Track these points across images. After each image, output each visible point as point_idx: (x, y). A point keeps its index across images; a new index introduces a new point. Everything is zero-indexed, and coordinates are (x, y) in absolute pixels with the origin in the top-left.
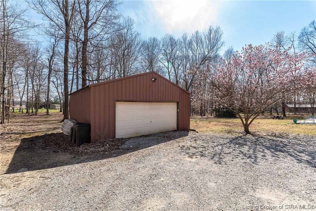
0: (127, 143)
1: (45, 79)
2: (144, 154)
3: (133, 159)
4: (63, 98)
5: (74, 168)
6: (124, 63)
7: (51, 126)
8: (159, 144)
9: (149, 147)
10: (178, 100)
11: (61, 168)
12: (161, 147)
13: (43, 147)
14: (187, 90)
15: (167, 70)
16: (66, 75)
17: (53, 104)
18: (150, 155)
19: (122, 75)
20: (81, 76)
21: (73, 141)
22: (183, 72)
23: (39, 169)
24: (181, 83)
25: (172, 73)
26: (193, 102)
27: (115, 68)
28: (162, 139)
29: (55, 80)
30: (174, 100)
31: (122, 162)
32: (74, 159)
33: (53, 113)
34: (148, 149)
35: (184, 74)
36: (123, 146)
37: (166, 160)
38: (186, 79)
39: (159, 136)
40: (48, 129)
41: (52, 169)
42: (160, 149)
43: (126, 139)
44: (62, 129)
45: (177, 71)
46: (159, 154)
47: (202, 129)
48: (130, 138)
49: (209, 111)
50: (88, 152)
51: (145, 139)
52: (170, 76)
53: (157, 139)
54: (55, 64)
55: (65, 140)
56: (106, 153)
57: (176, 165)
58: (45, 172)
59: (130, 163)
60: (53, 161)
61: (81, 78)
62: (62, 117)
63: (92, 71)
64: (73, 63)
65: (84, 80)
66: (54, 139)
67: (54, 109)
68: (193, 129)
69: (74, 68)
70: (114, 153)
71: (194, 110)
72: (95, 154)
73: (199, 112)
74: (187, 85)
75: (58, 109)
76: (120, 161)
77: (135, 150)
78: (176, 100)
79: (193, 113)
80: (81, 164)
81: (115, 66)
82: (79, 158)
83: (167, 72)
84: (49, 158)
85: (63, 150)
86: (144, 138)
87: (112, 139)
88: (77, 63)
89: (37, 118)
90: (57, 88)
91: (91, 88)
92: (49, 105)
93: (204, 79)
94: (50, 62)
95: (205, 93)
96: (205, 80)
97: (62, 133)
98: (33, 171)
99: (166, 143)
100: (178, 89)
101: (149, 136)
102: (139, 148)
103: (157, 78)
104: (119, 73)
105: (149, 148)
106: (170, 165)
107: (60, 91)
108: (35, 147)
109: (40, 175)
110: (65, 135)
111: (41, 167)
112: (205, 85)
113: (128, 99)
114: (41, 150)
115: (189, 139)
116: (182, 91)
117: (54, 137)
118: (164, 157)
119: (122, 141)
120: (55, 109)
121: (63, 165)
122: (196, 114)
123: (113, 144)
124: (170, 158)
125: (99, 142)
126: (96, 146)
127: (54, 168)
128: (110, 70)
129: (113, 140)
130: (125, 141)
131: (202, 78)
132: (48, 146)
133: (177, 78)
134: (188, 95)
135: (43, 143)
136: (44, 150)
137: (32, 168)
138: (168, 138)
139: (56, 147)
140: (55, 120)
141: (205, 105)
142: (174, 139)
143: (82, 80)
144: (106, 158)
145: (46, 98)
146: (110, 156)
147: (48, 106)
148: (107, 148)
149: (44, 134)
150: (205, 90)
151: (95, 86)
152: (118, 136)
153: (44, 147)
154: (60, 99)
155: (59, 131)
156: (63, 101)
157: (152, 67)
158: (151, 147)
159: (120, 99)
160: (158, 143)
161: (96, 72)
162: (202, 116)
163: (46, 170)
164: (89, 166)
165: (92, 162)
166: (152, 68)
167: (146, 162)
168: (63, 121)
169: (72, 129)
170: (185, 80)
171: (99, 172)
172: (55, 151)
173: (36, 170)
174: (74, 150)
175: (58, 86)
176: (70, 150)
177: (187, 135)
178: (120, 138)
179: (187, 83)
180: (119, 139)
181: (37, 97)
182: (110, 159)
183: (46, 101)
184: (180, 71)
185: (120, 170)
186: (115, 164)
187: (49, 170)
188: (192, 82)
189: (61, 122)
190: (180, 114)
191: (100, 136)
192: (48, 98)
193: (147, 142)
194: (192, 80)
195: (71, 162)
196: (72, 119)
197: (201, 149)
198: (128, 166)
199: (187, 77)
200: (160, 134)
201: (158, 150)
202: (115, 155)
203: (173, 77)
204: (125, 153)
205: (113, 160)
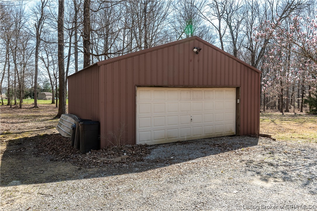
0: (154, 152)
1: (31, 55)
2: (182, 170)
3: (165, 176)
4: (56, 83)
5: (81, 185)
6: (145, 25)
7: (42, 124)
8: (207, 157)
9: (190, 159)
10: (239, 84)
11: (64, 183)
12: (209, 160)
13: (35, 154)
14: (254, 65)
15: (218, 32)
16: (61, 48)
17: (42, 91)
18: (191, 172)
19: (143, 45)
20: (82, 49)
21: (75, 146)
22: (247, 34)
23: (36, 182)
24: (243, 54)
25: (227, 37)
26: (265, 86)
27: (131, 33)
28: (211, 148)
29: (45, 56)
30: (231, 84)
31: (150, 180)
32: (79, 172)
33: (43, 105)
34: (188, 164)
35: (248, 37)
36: (148, 157)
37: (219, 181)
38: (252, 47)
39: (206, 144)
40: (38, 128)
41: (52, 183)
42: (208, 165)
43: (151, 146)
44: (59, 129)
45: (235, 34)
46: (207, 172)
47: (283, 135)
48: (158, 145)
49: (296, 104)
50: (97, 163)
51: (182, 146)
52: (222, 43)
53: (202, 148)
54: (45, 33)
55: (64, 144)
56: (124, 165)
57: (237, 191)
58: (43, 187)
59: (162, 183)
60: (51, 173)
61: (82, 52)
62: (57, 111)
63: (97, 40)
64: (69, 29)
65: (87, 55)
66: (49, 142)
67: (44, 100)
68: (266, 134)
69: (71, 36)
70: (136, 167)
71: (267, 101)
72: (108, 166)
73: (277, 104)
74: (253, 56)
75: (49, 99)
76: (146, 179)
77: (168, 164)
78: (235, 84)
79: (266, 107)
80: (89, 179)
81: (132, 30)
82: (87, 171)
83: (218, 36)
84: (46, 169)
85: (63, 158)
86: (180, 146)
87: (130, 146)
88: (75, 28)
89: (22, 112)
90: (47, 68)
91: (101, 66)
92: (38, 93)
93: (287, 46)
94: (37, 29)
95: (289, 69)
96: (290, 48)
97: (60, 134)
98: (29, 185)
99: (217, 156)
100: (239, 64)
101: (189, 143)
102: (174, 161)
103: (201, 47)
104: (137, 43)
105: (190, 162)
106: (227, 191)
107: (52, 72)
108: (25, 153)
109: (37, 190)
110: (63, 137)
111: (38, 180)
112: (289, 56)
113: (155, 84)
114: (33, 158)
115: (258, 150)
116: (246, 68)
117: (49, 139)
118: (216, 177)
119: (146, 149)
120: (46, 99)
121: (65, 180)
122: (271, 109)
123: (134, 152)
124: (226, 179)
125: (113, 148)
126: (109, 155)
127: (55, 183)
128: (124, 38)
129: (133, 147)
130: (151, 149)
131: (283, 44)
132: (42, 153)
133: (235, 45)
134: (257, 74)
135: (35, 148)
136: (37, 157)
137: (26, 180)
138: (220, 146)
139: (53, 154)
140: (47, 116)
141: (288, 92)
142: (232, 150)
143: (83, 54)
144: (124, 173)
145: (32, 82)
146: (130, 170)
147: (36, 95)
148: (125, 159)
149: (34, 135)
150: (289, 65)
151: (105, 63)
152: (140, 141)
153: (37, 154)
154: (52, 85)
155: (53, 131)
156: (56, 87)
157: (191, 28)
158: (194, 161)
159: (142, 83)
160: (205, 154)
161: (103, 41)
162: (282, 112)
163: (44, 184)
164: (101, 182)
165: (105, 178)
166: (192, 31)
167: (187, 182)
168: (58, 116)
169: (74, 128)
170: (249, 49)
171: (117, 192)
172: (53, 160)
173: (32, 184)
174: (78, 159)
175: (48, 65)
176: (73, 158)
177: (256, 144)
178: (143, 144)
179: (253, 53)
180: (141, 146)
181: (21, 82)
182: (130, 175)
183: (32, 87)
184: (241, 33)
185: (147, 191)
186: (139, 182)
187: (49, 185)
188: (264, 52)
189: (54, 118)
190: (241, 107)
191: (113, 140)
192: (36, 82)
193: (186, 152)
194: (263, 49)
195: (76, 175)
196: (71, 113)
197: (281, 168)
198: (159, 186)
199: (254, 43)
200: (206, 140)
201: (205, 166)
202: (137, 169)
203: (229, 44)
204: (153, 167)
205: (136, 177)
